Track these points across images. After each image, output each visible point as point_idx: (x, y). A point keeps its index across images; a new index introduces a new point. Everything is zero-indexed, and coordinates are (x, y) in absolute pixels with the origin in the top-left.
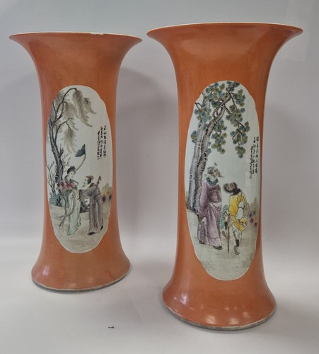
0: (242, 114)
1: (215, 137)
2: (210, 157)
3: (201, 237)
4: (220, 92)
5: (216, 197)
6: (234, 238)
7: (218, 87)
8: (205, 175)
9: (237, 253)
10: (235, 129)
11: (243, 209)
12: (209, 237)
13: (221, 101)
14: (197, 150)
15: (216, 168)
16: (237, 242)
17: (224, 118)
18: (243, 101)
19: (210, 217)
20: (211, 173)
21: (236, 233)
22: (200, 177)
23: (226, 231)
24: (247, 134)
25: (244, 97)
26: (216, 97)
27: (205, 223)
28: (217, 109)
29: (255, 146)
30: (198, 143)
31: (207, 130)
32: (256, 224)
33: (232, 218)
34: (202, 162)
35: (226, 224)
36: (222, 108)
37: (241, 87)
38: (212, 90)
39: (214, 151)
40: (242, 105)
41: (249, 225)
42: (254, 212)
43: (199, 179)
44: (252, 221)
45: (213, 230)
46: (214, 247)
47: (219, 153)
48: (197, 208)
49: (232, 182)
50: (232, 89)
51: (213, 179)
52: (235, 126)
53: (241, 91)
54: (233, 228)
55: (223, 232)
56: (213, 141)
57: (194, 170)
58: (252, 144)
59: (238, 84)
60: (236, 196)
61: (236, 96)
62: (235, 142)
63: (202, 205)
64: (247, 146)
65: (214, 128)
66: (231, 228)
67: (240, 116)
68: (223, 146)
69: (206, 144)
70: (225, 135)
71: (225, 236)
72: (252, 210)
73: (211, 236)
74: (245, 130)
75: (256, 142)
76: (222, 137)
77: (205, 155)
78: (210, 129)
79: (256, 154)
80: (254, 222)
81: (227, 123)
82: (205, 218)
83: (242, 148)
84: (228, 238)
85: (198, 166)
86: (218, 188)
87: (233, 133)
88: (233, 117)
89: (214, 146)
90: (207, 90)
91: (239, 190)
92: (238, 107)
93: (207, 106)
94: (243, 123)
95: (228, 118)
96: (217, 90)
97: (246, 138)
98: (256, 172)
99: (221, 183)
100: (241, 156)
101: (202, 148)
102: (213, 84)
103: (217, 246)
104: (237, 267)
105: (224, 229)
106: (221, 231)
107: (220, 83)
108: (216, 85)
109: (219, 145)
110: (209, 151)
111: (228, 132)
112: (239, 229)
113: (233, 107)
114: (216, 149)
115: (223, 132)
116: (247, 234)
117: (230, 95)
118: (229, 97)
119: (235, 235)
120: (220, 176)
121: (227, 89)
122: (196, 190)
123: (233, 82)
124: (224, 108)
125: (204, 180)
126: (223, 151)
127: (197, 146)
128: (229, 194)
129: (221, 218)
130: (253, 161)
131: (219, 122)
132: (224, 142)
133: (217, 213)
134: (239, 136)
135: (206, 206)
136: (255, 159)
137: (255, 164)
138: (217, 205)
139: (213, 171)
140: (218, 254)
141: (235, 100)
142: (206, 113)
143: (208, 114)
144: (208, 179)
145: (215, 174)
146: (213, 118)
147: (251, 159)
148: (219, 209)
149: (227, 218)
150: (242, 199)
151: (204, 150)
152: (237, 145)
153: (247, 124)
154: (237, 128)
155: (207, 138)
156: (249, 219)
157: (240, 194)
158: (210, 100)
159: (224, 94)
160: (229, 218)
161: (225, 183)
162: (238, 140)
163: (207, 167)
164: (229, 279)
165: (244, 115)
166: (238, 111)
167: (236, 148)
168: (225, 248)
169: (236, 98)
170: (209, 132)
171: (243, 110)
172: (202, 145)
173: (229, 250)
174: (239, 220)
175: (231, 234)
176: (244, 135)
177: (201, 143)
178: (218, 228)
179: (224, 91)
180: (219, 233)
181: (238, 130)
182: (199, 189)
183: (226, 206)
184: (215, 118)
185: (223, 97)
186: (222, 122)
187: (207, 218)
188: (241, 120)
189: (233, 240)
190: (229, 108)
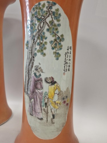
0: (59, 28)
1: (39, 44)
2: (36, 58)
3: (31, 111)
4: (42, 10)
5: (40, 86)
6: (51, 114)
7: (41, 6)
8: (33, 71)
9: (53, 123)
10: (53, 39)
11: (58, 95)
12: (35, 111)
13: (43, 17)
14: (29, 54)
15: (40, 66)
16: (53, 116)
17: (45, 31)
18: (59, 17)
19: (36, 99)
20: (36, 70)
21: (53, 110)
22: (30, 72)
23: (46, 109)
24: (62, 43)
25: (60, 15)
26: (39, 14)
27: (33, 102)
28: (41, 23)
29: (68, 53)
30: (29, 49)
31: (34, 39)
32: (67, 104)
33: (50, 100)
34: (31, 62)
35: (46, 104)
36: (44, 23)
37: (57, 6)
38: (37, 8)
39: (39, 55)
40: (58, 21)
41: (62, 105)
42: (67, 97)
43: (30, 73)
44: (65, 102)
45: (38, 107)
46: (38, 118)
47: (42, 56)
48: (29, 92)
49: (51, 77)
50: (51, 8)
51: (38, 74)
52: (53, 36)
53: (57, 10)
54: (51, 106)
55: (44, 109)
56: (38, 47)
57: (27, 67)
58: (66, 51)
59: (55, 4)
60: (53, 86)
61: (54, 13)
62: (53, 48)
63: (31, 90)
64: (62, 52)
65: (38, 38)
66: (49, 107)
67: (57, 29)
68: (44, 51)
69: (34, 49)
70: (46, 43)
71: (45, 111)
72: (65, 95)
73: (36, 111)
74: (61, 40)
75: (70, 50)
76: (44, 45)
77: (33, 57)
78: (36, 39)
79: (69, 58)
80: (66, 103)
81: (47, 34)
82: (33, 99)
83: (58, 53)
84: (47, 113)
85: (29, 65)
86: (41, 80)
87: (51, 42)
88: (51, 30)
89: (39, 51)
90: (33, 9)
91: (55, 82)
92: (56, 22)
93: (34, 22)
94: (59, 34)
95: (48, 30)
96: (40, 8)
97: (62, 46)
98: (69, 70)
99: (43, 77)
100: (57, 59)
101: (31, 52)
102: (37, 4)
103: (40, 117)
104: (53, 132)
105: (44, 107)
106: (43, 108)
107: (42, 3)
108: (39, 4)
109: (42, 50)
110: (35, 54)
111: (48, 41)
112: (55, 108)
113: (52, 22)
114: (40, 53)
115: (45, 40)
116: (61, 111)
117: (49, 13)
118: (48, 14)
119: (52, 111)
120: (42, 72)
121: (47, 7)
122: (28, 81)
123: (51, 2)
124: (45, 23)
125: (33, 75)
126: (44, 55)
127: (29, 51)
128: (48, 85)
129: (43, 100)
130: (67, 63)
131: (42, 34)
132: (45, 48)
133: (40, 96)
134: (56, 44)
135: (33, 92)
136: (68, 61)
137: (68, 65)
138: (40, 91)
139: (38, 68)
140: (41, 123)
141: (53, 17)
142: (33, 27)
143: (35, 27)
144: (35, 74)
145: (39, 70)
146: (38, 31)
147: (65, 61)
148: (41, 94)
149: (46, 100)
150: (58, 88)
151: (33, 54)
152: (54, 50)
153: (62, 36)
154: (54, 38)
155: (34, 45)
156: (62, 101)
157: (56, 84)
158: (36, 17)
159: (45, 12)
160: (48, 101)
161: (45, 77)
162: (55, 47)
163: (34, 65)
164: (47, 138)
165: (60, 29)
166: (55, 25)
167: (54, 52)
168: (45, 119)
169: (54, 15)
170: (35, 41)
171: (59, 25)
172: (32, 50)
173: (47, 121)
174: (55, 102)
175: (49, 111)
176: (60, 44)
177: (31, 49)
178: (41, 106)
179: (45, 9)
180: (41, 110)
181: (55, 40)
182: (30, 80)
183: (46, 92)
184: (39, 31)
185: (44, 14)
186: (44, 33)
187: (34, 99)
188: (58, 32)
189: (50, 114)
190: (48, 23)
